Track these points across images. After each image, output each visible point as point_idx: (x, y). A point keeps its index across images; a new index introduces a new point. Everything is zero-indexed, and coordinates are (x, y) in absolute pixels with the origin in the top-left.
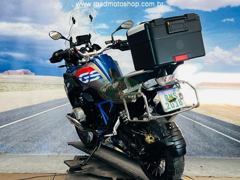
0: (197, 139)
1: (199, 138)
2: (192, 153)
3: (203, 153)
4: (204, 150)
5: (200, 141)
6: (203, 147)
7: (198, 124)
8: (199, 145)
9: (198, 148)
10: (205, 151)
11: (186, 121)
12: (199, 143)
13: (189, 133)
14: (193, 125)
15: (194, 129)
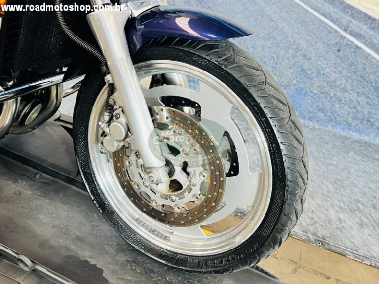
0: (338, 82)
1: (347, 81)
2: (316, 113)
3: (346, 121)
4: (350, 116)
5: (345, 90)
6: (352, 106)
7: (352, 42)
8: (340, 100)
9: (337, 106)
10: (353, 119)
11: (321, 28)
12: (342, 95)
13: (319, 63)
14: (336, 44)
15: (338, 56)
